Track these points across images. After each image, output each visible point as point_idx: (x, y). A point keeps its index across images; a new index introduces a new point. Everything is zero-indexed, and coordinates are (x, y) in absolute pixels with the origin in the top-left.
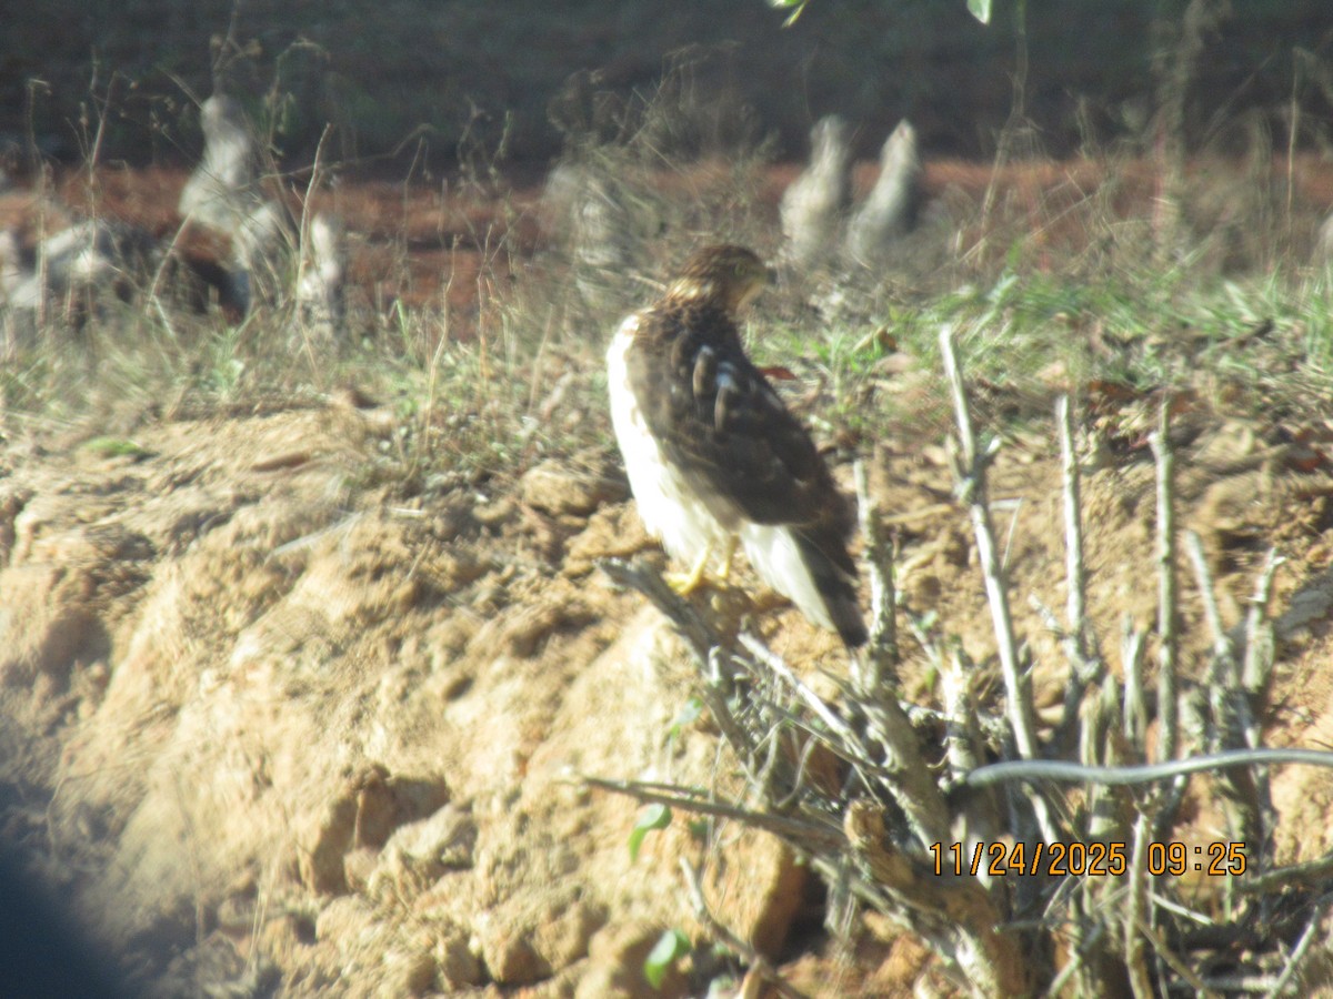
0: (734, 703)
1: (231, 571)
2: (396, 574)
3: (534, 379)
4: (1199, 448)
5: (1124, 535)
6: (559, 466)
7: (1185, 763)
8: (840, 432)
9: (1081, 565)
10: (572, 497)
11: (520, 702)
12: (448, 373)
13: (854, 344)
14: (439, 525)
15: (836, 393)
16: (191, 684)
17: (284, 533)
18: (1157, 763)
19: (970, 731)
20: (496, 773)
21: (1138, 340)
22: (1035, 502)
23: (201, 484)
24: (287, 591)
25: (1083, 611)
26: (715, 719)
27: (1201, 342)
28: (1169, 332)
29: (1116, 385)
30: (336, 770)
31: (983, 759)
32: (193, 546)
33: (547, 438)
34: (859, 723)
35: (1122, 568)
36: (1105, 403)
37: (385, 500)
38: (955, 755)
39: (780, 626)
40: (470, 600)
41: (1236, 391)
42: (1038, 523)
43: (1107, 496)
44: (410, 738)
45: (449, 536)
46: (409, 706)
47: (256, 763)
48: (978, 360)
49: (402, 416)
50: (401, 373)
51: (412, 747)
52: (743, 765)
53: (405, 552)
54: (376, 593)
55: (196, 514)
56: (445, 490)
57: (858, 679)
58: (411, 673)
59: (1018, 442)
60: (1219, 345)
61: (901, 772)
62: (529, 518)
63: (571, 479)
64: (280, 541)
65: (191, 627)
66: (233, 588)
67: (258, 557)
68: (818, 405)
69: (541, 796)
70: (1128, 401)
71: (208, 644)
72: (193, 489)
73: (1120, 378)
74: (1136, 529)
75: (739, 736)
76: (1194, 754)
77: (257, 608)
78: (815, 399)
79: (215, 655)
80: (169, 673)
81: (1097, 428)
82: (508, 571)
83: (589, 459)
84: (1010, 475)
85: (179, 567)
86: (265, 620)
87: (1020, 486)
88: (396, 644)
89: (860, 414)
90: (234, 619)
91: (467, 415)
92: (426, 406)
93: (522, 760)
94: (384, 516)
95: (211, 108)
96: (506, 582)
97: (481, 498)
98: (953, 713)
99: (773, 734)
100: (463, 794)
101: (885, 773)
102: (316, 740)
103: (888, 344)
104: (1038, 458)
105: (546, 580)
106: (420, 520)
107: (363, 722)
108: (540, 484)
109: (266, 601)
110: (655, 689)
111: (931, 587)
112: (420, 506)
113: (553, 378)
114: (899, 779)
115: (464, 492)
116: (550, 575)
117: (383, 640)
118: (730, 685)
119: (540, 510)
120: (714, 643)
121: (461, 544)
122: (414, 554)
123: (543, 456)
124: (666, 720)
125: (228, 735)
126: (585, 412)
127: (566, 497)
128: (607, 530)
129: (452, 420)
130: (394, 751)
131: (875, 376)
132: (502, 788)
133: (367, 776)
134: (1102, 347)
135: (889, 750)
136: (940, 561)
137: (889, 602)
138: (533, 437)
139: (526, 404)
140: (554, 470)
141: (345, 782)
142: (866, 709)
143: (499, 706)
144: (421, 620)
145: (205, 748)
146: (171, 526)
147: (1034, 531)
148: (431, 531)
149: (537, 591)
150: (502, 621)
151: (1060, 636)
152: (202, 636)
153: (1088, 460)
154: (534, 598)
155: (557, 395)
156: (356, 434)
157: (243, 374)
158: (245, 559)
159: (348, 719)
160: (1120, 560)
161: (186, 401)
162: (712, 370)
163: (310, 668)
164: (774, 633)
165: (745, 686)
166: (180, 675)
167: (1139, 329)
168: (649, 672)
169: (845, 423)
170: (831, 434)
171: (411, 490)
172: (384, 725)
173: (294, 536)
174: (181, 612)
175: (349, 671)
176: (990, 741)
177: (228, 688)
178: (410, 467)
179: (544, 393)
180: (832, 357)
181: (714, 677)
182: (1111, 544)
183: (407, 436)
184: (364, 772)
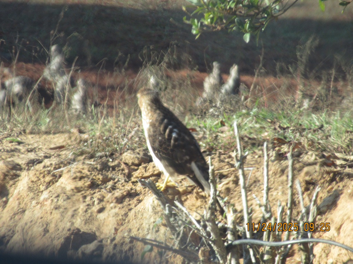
0: (172, 219)
1: (42, 175)
2: (86, 179)
3: (128, 128)
4: (301, 158)
5: (281, 179)
6: (132, 153)
7: (291, 241)
8: (208, 147)
9: (267, 187)
10: (135, 161)
11: (117, 214)
12: (105, 125)
13: (214, 123)
14: (99, 167)
15: (207, 136)
16: (29, 204)
17: (57, 166)
18: (284, 241)
19: (234, 230)
20: (110, 233)
21: (288, 128)
22: (258, 168)
23: (35, 152)
24: (57, 181)
25: (267, 199)
26: (166, 223)
27: (304, 130)
28: (296, 127)
29: (281, 139)
30: (66, 229)
31: (237, 238)
32: (32, 168)
33: (129, 145)
34: (205, 227)
35: (280, 188)
36: (278, 144)
37: (84, 159)
38: (229, 237)
39: (187, 198)
40: (106, 187)
41: (312, 143)
42: (258, 174)
43: (277, 168)
44: (87, 222)
45: (101, 170)
46: (87, 214)
47: (45, 226)
48: (246, 130)
49: (91, 136)
50: (92, 124)
51: (87, 225)
52: (173, 236)
53: (89, 173)
54: (80, 184)
55: (34, 160)
56: (101, 157)
57: (205, 215)
58: (88, 205)
59: (254, 152)
60: (309, 131)
61: (215, 240)
62: (123, 166)
63: (135, 156)
64: (55, 168)
65: (30, 189)
66: (42, 180)
67: (49, 172)
68: (202, 139)
69: (121, 240)
70: (284, 144)
71: (34, 194)
72: (33, 153)
73: (282, 138)
74: (284, 178)
75: (173, 228)
76: (294, 239)
77: (48, 186)
78: (202, 137)
79: (36, 197)
80: (23, 201)
81: (275, 150)
82: (116, 180)
83: (139, 151)
84: (252, 161)
85: (28, 173)
86: (50, 189)
87: (254, 164)
88: (85, 197)
89: (213, 142)
90: (42, 188)
91: (109, 137)
92: (98, 134)
93: (116, 230)
94: (84, 163)
95: (53, 48)
96: (115, 183)
97: (111, 160)
98: (230, 225)
99: (182, 228)
100: (100, 237)
101: (211, 240)
102: (61, 221)
103: (223, 124)
104: (260, 157)
105: (126, 183)
106: (93, 165)
107: (74, 217)
108: (126, 157)
109: (51, 184)
110: (152, 214)
111: (228, 190)
112: (94, 161)
113: (132, 128)
114: (214, 242)
115: (106, 158)
116: (127, 182)
117: (81, 196)
118: (171, 214)
119: (126, 164)
120: (167, 203)
121: (104, 172)
122: (91, 174)
123: (128, 149)
124: (154, 222)
125: (38, 219)
126: (140, 138)
127: (133, 161)
128: (143, 171)
129: (104, 138)
130: (83, 225)
131: (218, 132)
132: (111, 237)
133: (75, 232)
134: (279, 129)
135: (212, 234)
136: (231, 183)
137: (215, 194)
138: (126, 144)
139: (125, 135)
140: (130, 153)
141: (68, 232)
142: (207, 223)
143: (111, 215)
144: (92, 192)
145: (31, 221)
146: (27, 162)
147: (257, 176)
148: (96, 168)
149: (124, 186)
150: (114, 194)
151: (260, 206)
152: (33, 192)
153: (273, 158)
154: (123, 188)
155: (133, 133)
156: (78, 141)
157: (49, 122)
158: (46, 173)
159: (70, 216)
160: (279, 185)
161: (33, 129)
162: (171, 132)
163: (61, 202)
164: (186, 200)
165: (175, 215)
166: (26, 202)
167: (288, 125)
168: (151, 209)
169: (209, 145)
170: (205, 147)
171: (92, 157)
172: (80, 218)
173: (60, 167)
174: (28, 185)
175: (71, 203)
176: (239, 233)
177: (39, 206)
178: (92, 150)
179: (130, 132)
180: (207, 126)
181: (167, 212)
182: (278, 181)
183: (92, 142)
184: (74, 230)
